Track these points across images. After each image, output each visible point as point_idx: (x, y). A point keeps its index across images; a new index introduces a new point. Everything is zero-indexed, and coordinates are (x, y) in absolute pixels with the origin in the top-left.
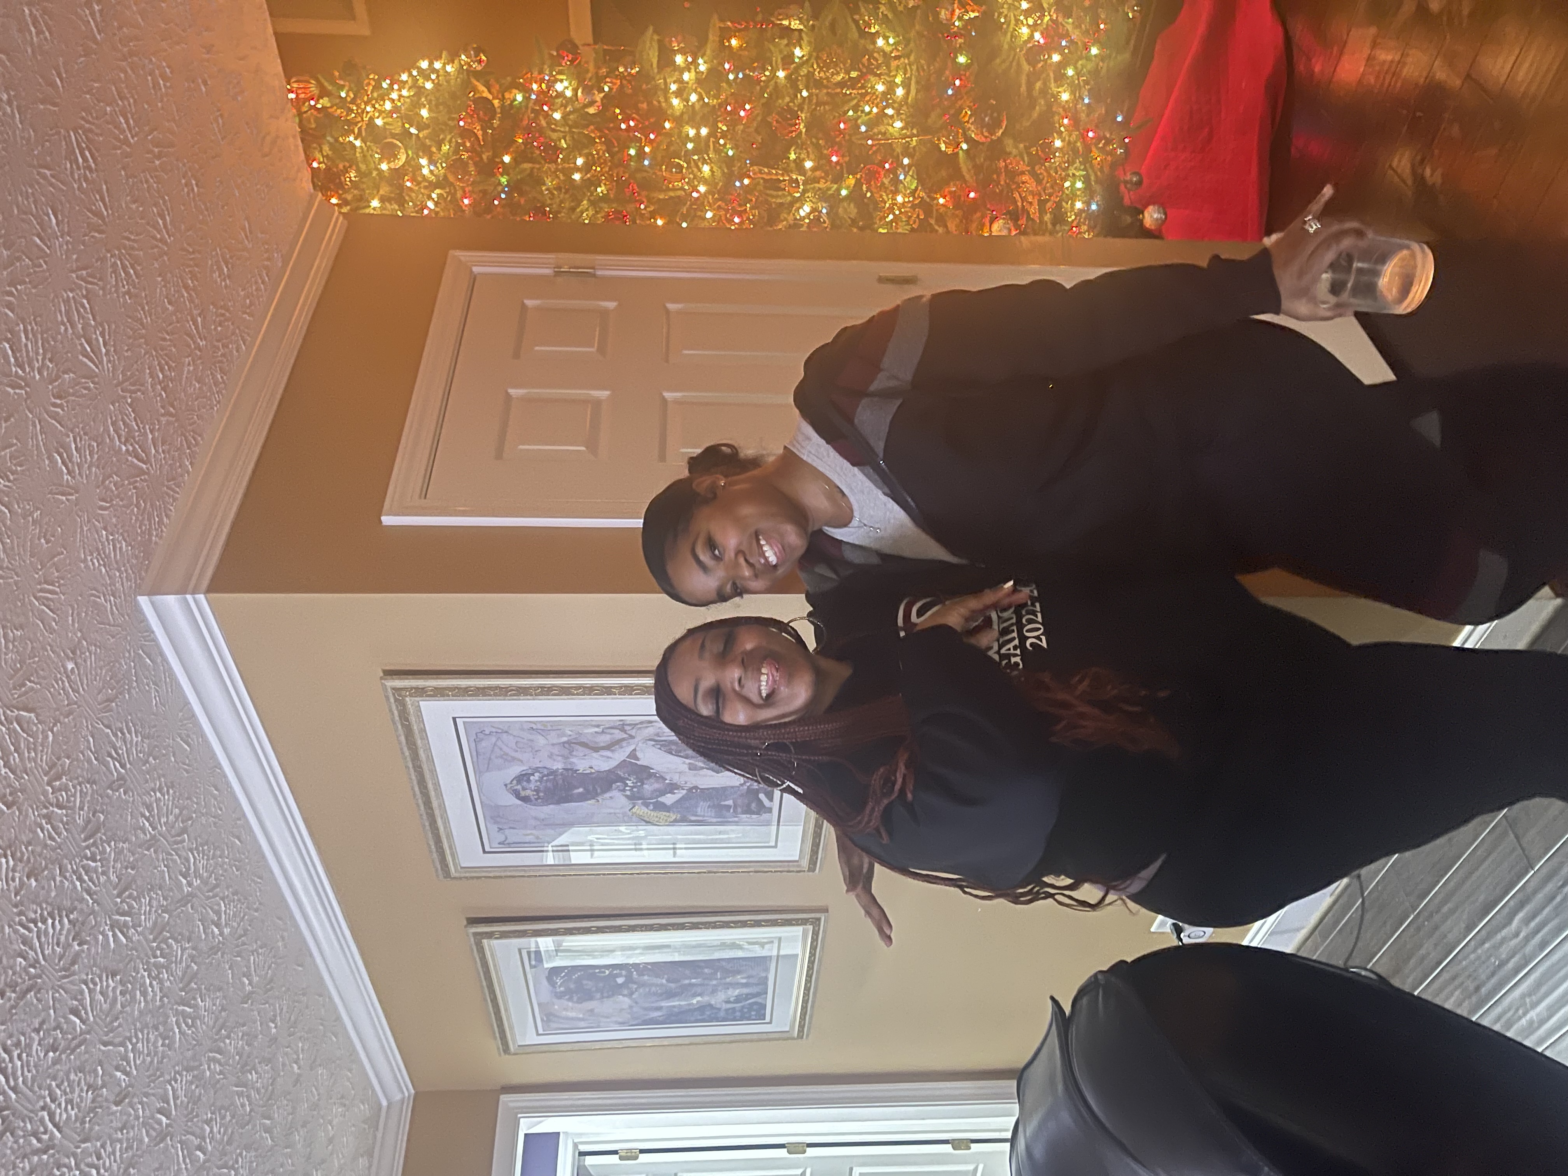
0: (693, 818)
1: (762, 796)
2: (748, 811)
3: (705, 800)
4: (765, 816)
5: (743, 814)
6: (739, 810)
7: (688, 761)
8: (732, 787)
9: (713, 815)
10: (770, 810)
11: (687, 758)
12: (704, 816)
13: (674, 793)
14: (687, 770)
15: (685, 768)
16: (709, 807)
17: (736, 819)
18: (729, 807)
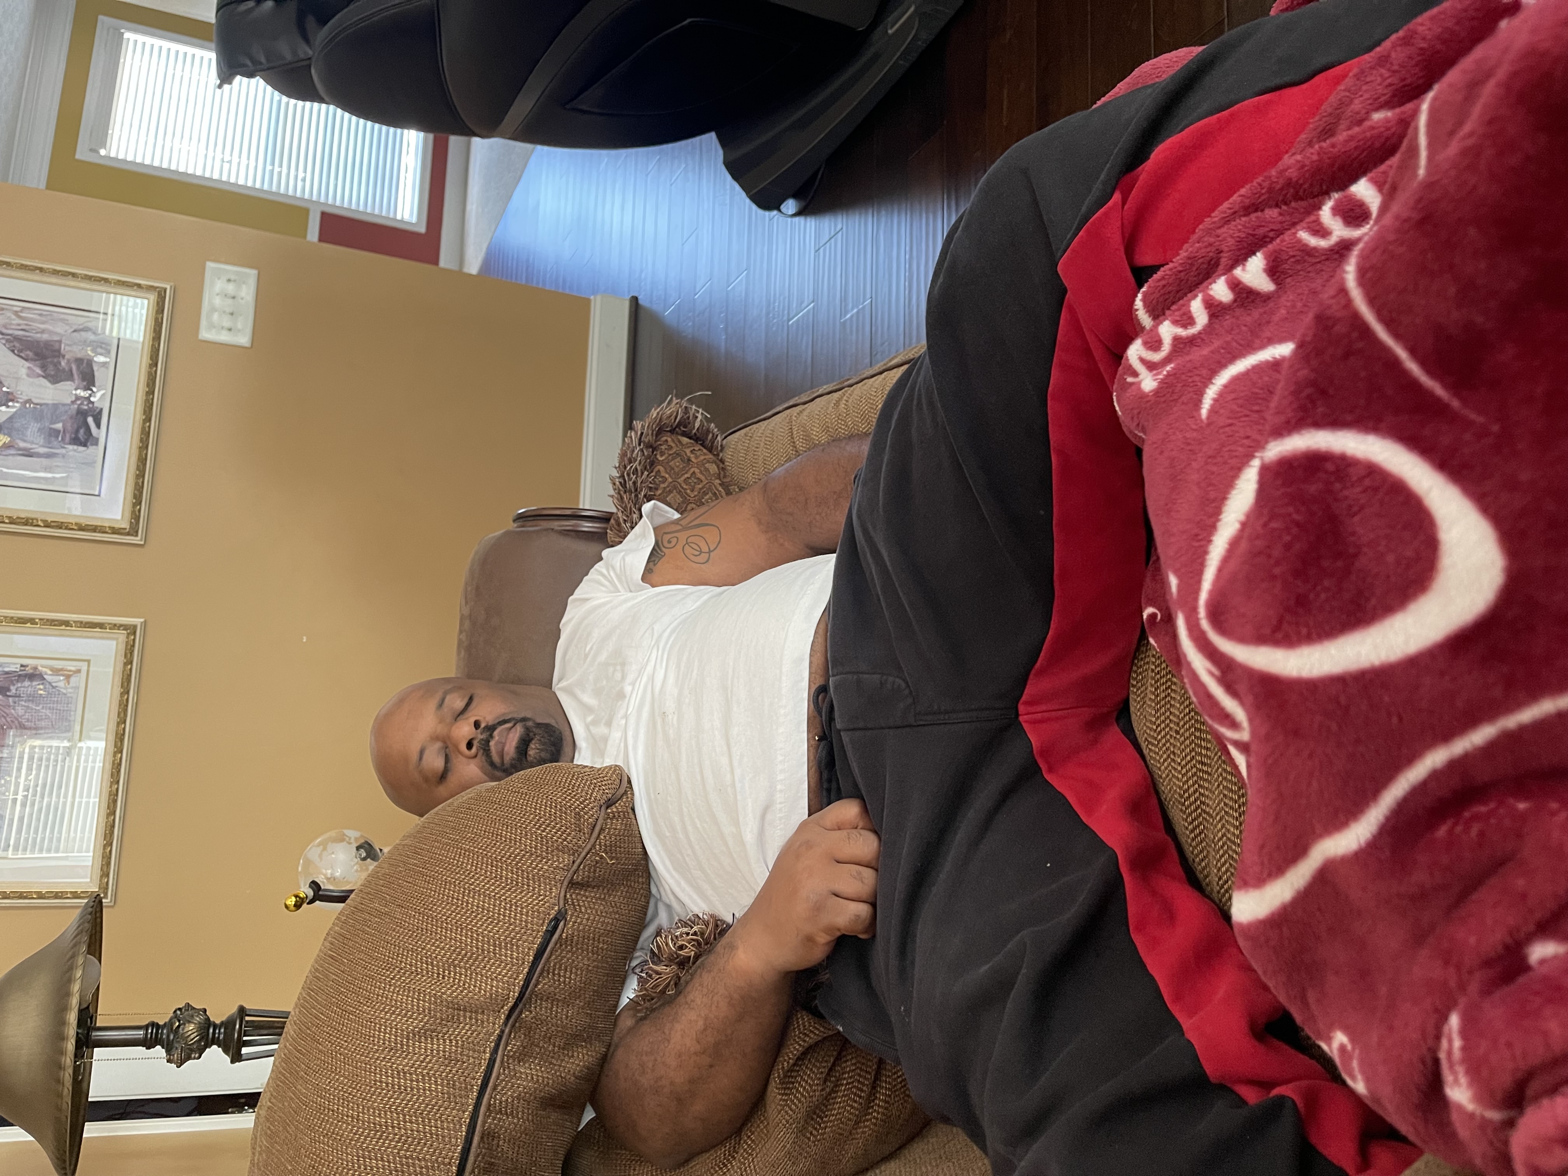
0: (22, 444)
1: (90, 420)
2: (76, 441)
3: (37, 420)
4: (91, 449)
5: (70, 444)
6: (67, 439)
7: (27, 364)
8: (64, 405)
9: (42, 442)
10: (96, 442)
11: (26, 360)
12: (32, 443)
13: (8, 407)
14: (24, 376)
15: (23, 371)
16: (39, 430)
17: (63, 451)
18: (57, 432)
